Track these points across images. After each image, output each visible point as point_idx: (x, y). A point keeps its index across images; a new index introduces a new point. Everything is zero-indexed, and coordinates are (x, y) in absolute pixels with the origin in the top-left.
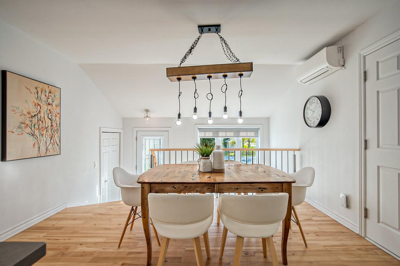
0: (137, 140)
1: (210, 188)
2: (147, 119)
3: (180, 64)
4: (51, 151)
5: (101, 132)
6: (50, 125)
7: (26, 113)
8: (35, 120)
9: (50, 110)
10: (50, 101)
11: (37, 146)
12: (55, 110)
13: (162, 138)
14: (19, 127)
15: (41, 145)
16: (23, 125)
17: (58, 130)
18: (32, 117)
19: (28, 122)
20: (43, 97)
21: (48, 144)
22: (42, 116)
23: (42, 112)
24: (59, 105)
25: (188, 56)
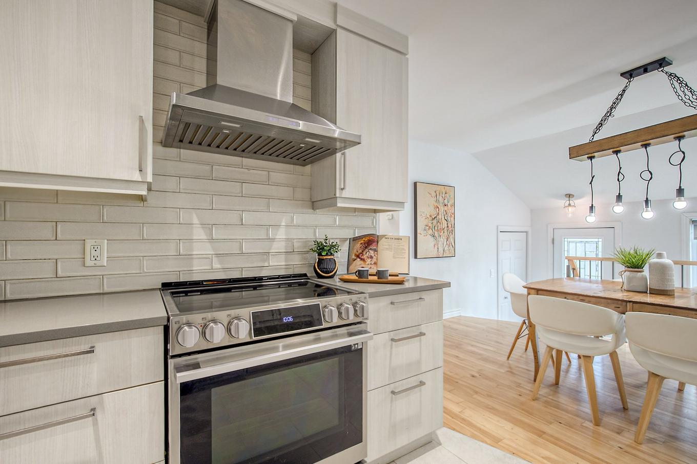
0: (553, 243)
1: (619, 308)
2: (570, 209)
3: (593, 136)
4: (447, 252)
5: (499, 232)
6: (446, 226)
7: (429, 217)
8: (435, 221)
9: (446, 211)
10: (446, 201)
11: (436, 247)
12: (450, 212)
13: (600, 240)
14: (425, 230)
15: (439, 245)
16: (427, 227)
17: (453, 231)
18: (433, 219)
19: (430, 225)
20: (441, 199)
21: (445, 246)
22: (440, 218)
23: (440, 213)
24: (454, 205)
25: (606, 121)
